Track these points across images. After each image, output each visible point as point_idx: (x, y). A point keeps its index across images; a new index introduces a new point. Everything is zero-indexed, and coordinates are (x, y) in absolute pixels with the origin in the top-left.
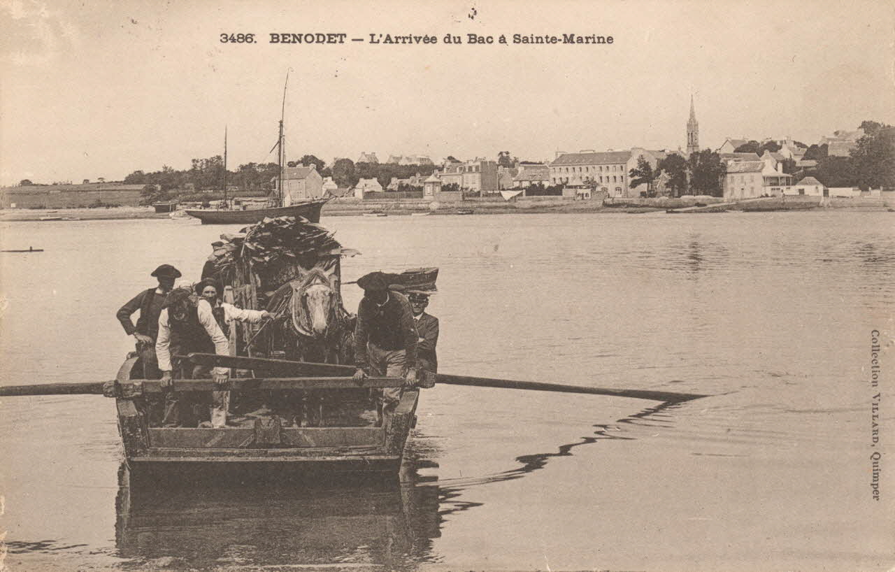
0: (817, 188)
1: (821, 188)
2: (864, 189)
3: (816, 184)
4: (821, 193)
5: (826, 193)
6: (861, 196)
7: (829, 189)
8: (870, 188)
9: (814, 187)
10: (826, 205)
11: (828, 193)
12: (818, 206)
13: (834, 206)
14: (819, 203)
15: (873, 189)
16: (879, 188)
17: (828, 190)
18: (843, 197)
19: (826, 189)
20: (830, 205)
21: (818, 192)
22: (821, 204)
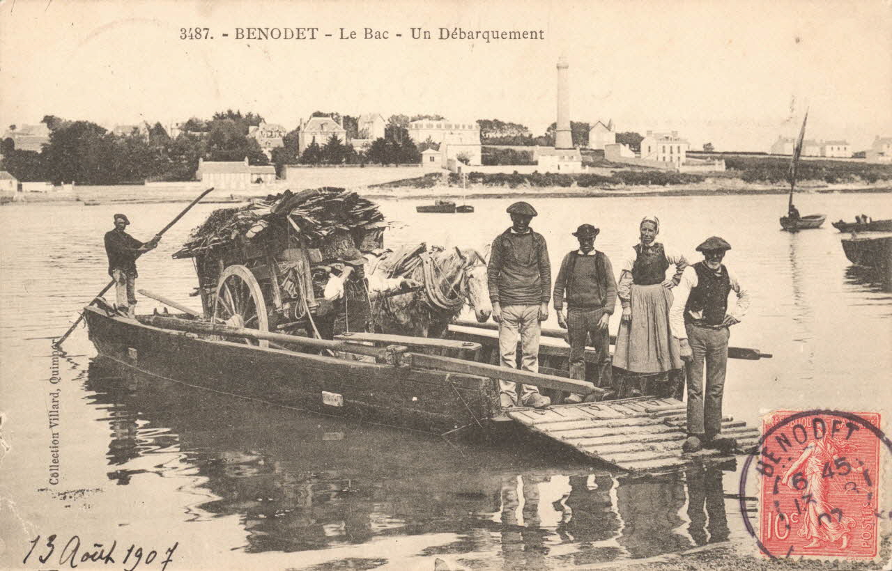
0: (11, 182)
1: (15, 182)
2: (57, 183)
3: (9, 178)
4: (15, 188)
5: (20, 187)
6: (54, 191)
7: (23, 183)
8: (62, 183)
9: (9, 181)
10: (20, 199)
11: (21, 188)
12: (12, 201)
13: (28, 201)
14: (12, 198)
15: (66, 183)
16: (71, 183)
17: (21, 185)
18: (36, 192)
19: (19, 183)
20: (24, 199)
21: (12, 186)
22: (14, 199)
